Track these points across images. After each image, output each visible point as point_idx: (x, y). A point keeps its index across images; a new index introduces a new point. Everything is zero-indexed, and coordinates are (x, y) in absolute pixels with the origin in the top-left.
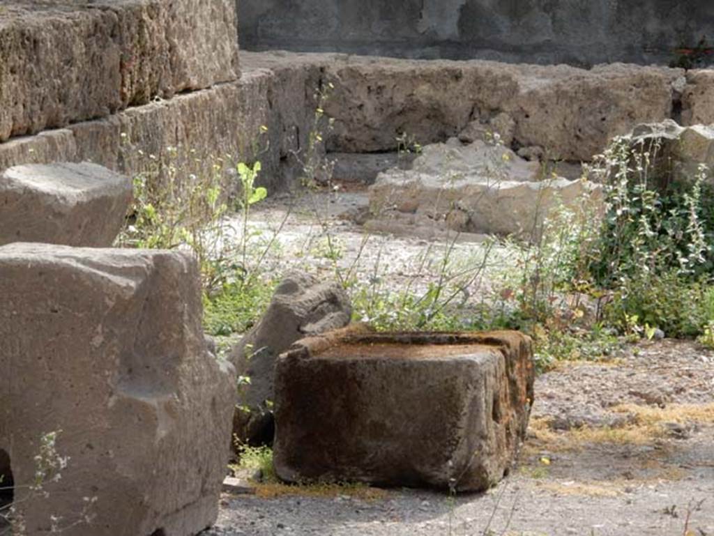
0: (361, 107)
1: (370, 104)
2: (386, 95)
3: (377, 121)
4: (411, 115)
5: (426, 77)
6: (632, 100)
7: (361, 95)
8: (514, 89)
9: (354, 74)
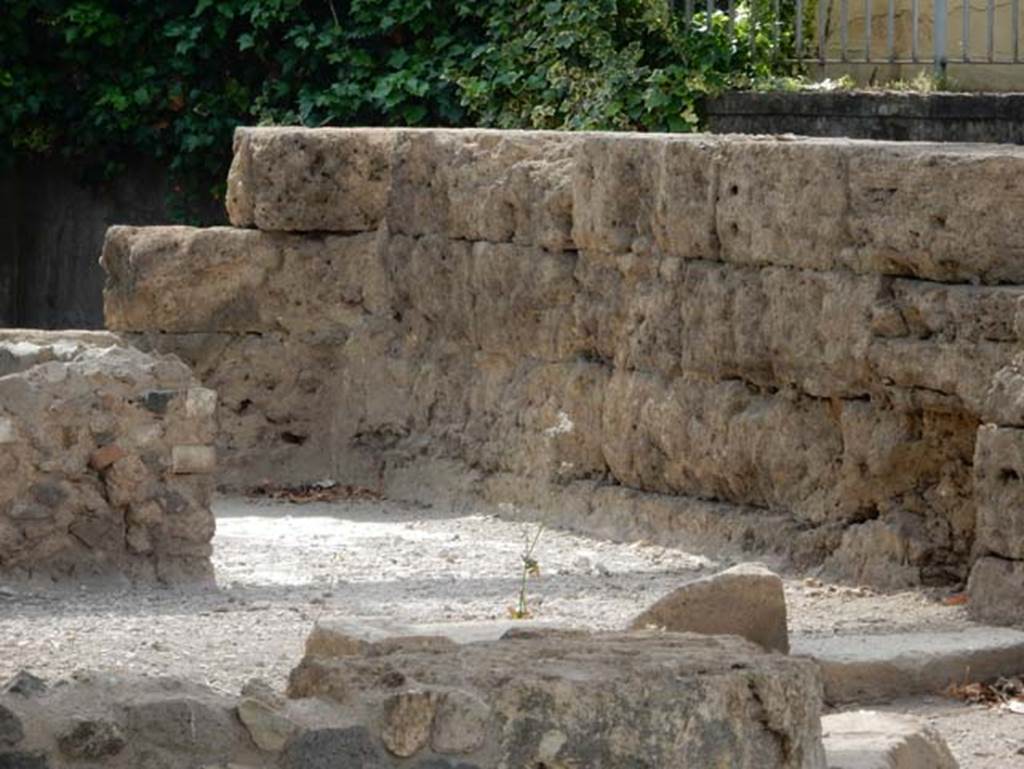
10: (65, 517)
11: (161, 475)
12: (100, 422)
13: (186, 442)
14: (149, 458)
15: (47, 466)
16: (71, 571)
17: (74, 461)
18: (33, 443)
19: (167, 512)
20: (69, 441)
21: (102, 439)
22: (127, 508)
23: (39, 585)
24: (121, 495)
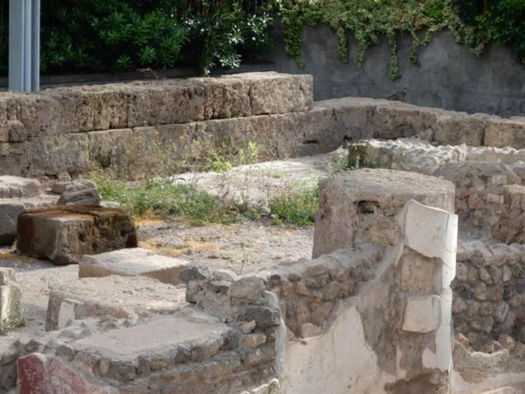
0: (386, 122)
1: (390, 121)
2: (396, 118)
3: (391, 128)
4: (404, 127)
5: (409, 113)
6: (468, 127)
7: (387, 118)
8: (436, 120)
9: (385, 111)
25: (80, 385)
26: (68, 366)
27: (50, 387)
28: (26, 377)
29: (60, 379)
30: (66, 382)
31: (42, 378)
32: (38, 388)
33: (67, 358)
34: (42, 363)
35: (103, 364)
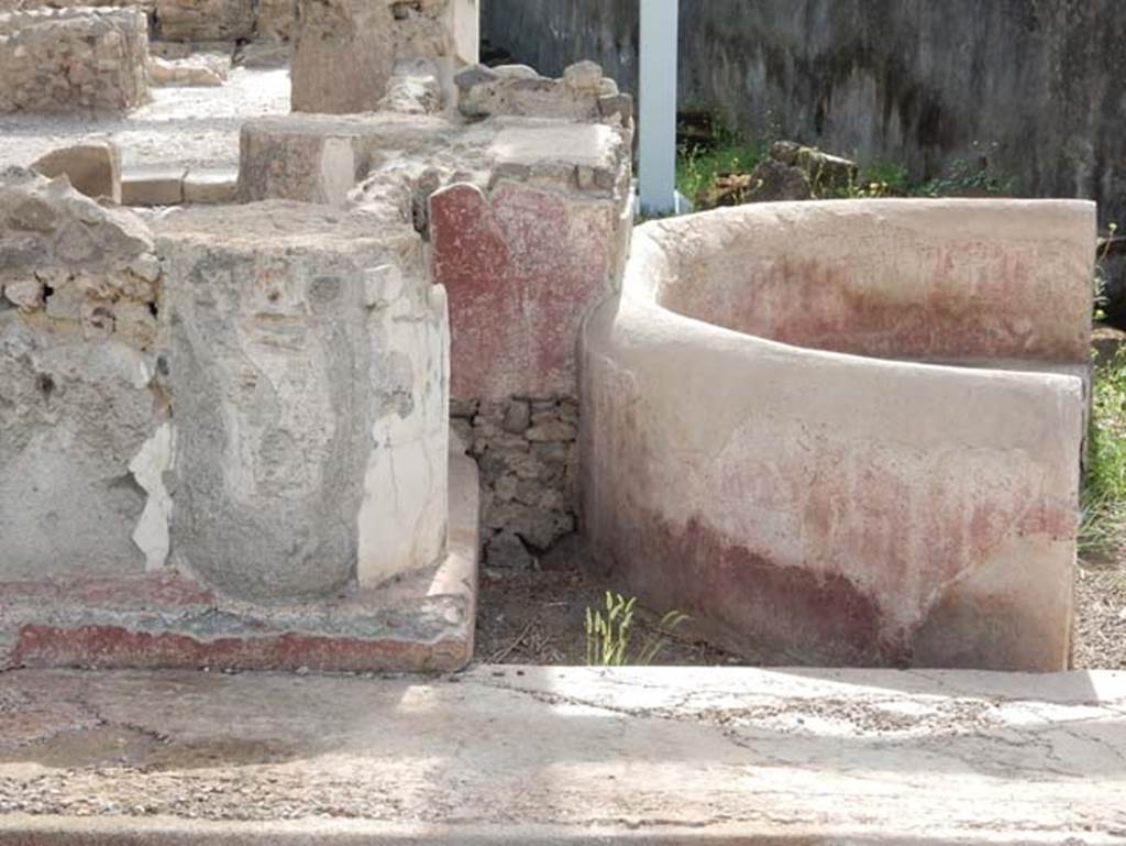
10: (49, 89)
11: (95, 71)
12: (65, 49)
13: (105, 57)
14: (88, 64)
15: (41, 67)
16: (54, 113)
17: (53, 65)
18: (34, 56)
19: (97, 88)
20: (50, 55)
21: (66, 55)
22: (79, 86)
23: (37, 120)
24: (75, 80)
25: (555, 208)
26: (526, 187)
27: (492, 224)
28: (446, 221)
29: (515, 208)
30: (525, 210)
31: (478, 216)
32: (470, 230)
33: (518, 177)
34: (477, 193)
35: (582, 173)
